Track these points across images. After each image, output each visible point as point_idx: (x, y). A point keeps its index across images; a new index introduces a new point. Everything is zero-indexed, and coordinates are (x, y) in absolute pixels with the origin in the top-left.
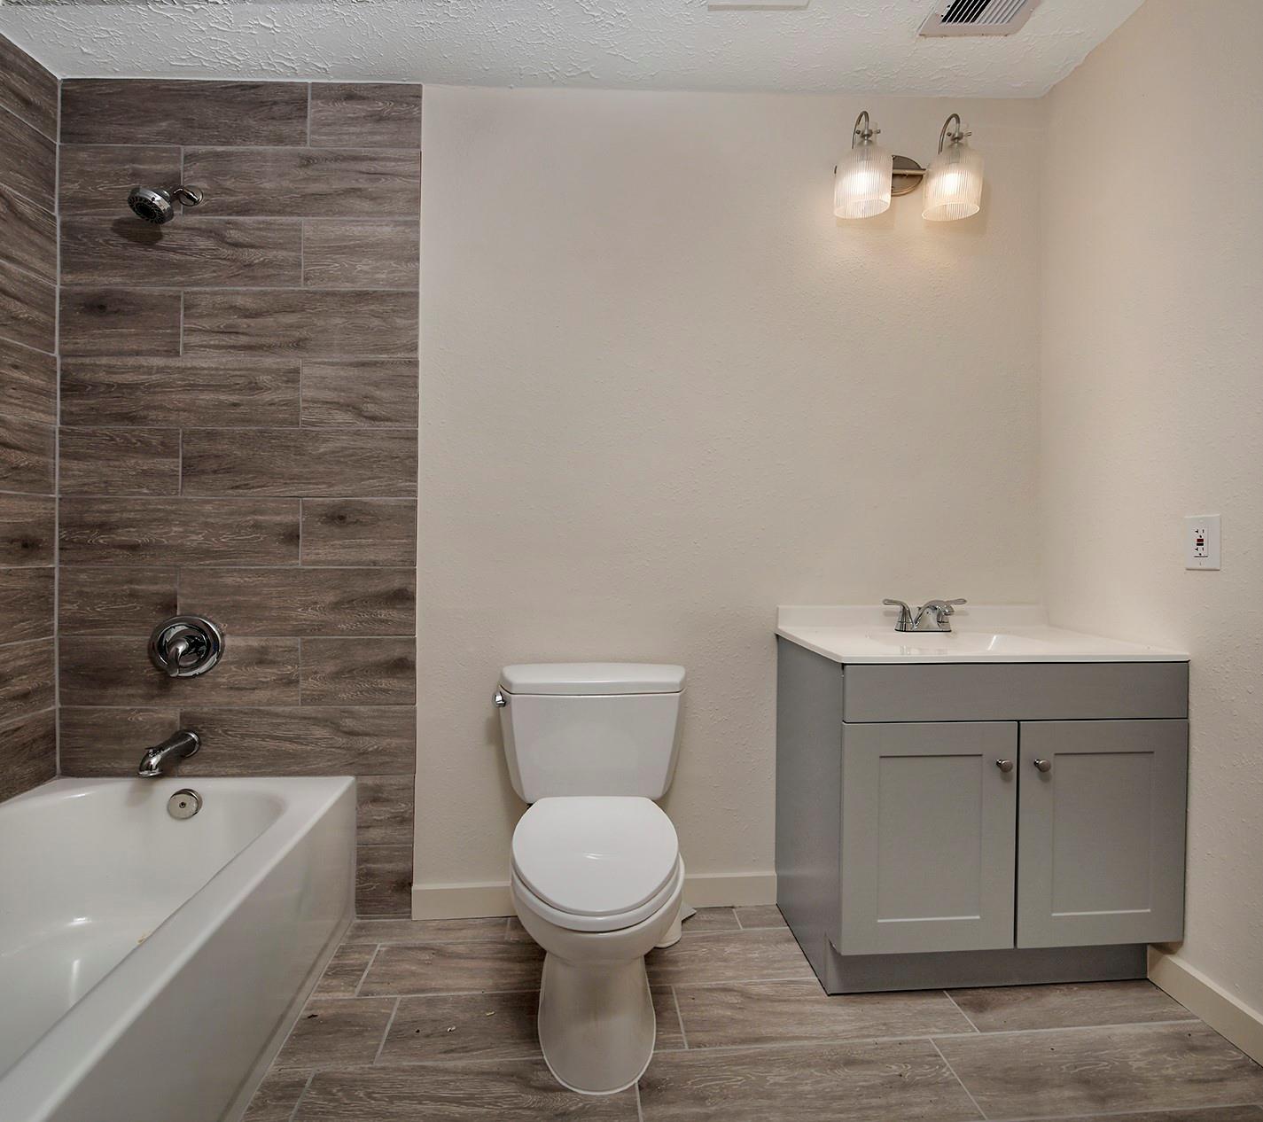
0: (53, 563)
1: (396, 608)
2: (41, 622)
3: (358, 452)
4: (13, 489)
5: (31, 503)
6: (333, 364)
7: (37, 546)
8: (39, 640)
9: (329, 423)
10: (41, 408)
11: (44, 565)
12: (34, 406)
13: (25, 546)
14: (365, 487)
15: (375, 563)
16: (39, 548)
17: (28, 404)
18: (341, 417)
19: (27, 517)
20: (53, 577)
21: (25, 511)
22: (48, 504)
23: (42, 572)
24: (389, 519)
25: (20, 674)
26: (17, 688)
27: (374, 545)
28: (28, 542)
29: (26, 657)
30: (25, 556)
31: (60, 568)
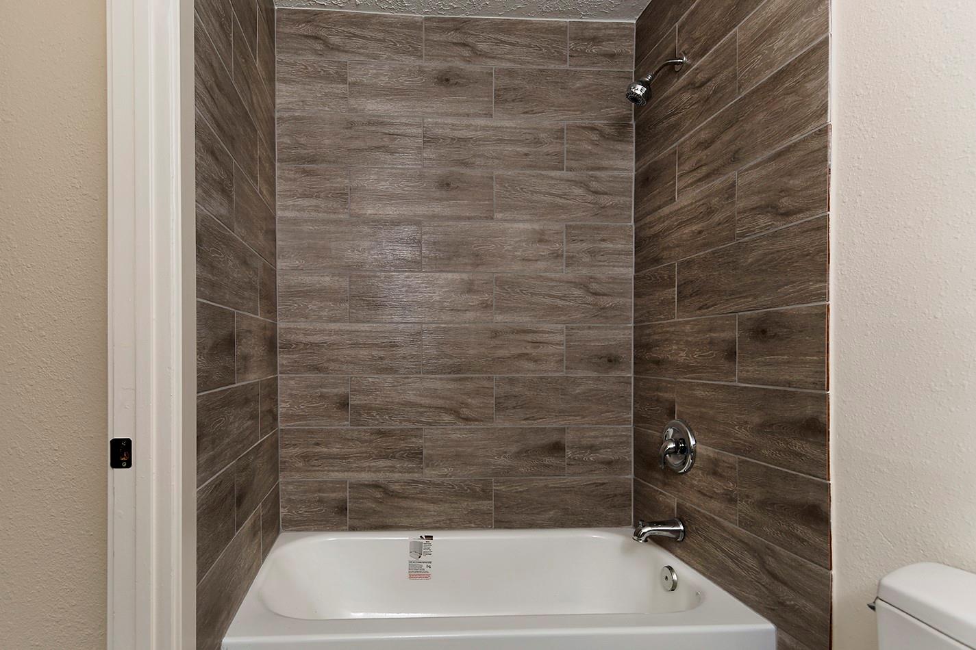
0: (630, 373)
1: (809, 441)
2: (621, 414)
3: (775, 255)
4: (601, 323)
5: (614, 331)
6: (756, 166)
7: (618, 361)
8: (620, 426)
9: (754, 231)
10: (621, 264)
11: (624, 374)
12: (616, 264)
13: (610, 361)
14: (781, 295)
15: (790, 384)
16: (620, 363)
17: (612, 264)
18: (763, 220)
19: (611, 341)
20: (631, 384)
21: (609, 337)
22: (626, 331)
23: (622, 380)
24: (801, 331)
25: (606, 448)
26: (604, 456)
27: (788, 362)
28: (613, 358)
29: (611, 436)
30: (610, 368)
31: (634, 377)
